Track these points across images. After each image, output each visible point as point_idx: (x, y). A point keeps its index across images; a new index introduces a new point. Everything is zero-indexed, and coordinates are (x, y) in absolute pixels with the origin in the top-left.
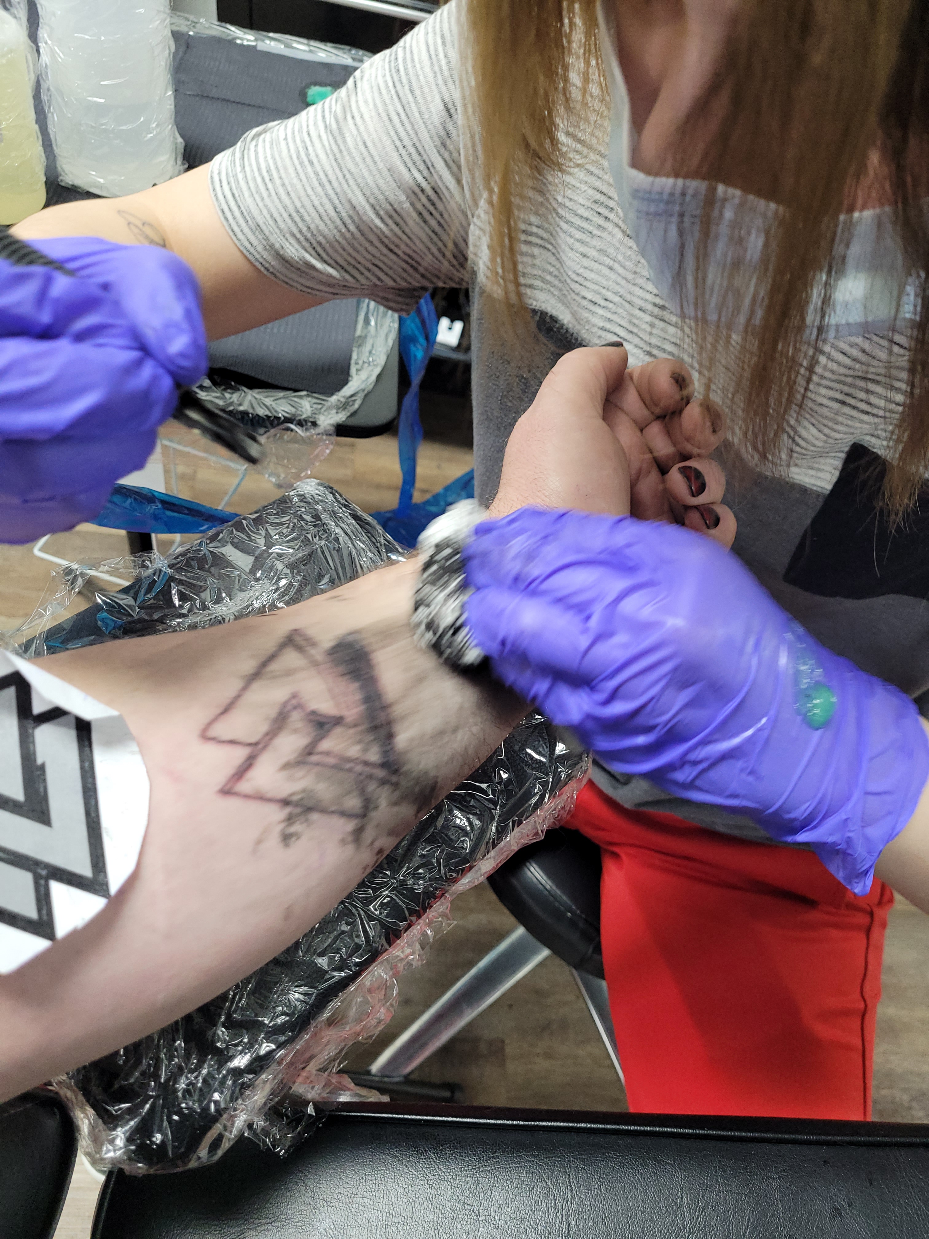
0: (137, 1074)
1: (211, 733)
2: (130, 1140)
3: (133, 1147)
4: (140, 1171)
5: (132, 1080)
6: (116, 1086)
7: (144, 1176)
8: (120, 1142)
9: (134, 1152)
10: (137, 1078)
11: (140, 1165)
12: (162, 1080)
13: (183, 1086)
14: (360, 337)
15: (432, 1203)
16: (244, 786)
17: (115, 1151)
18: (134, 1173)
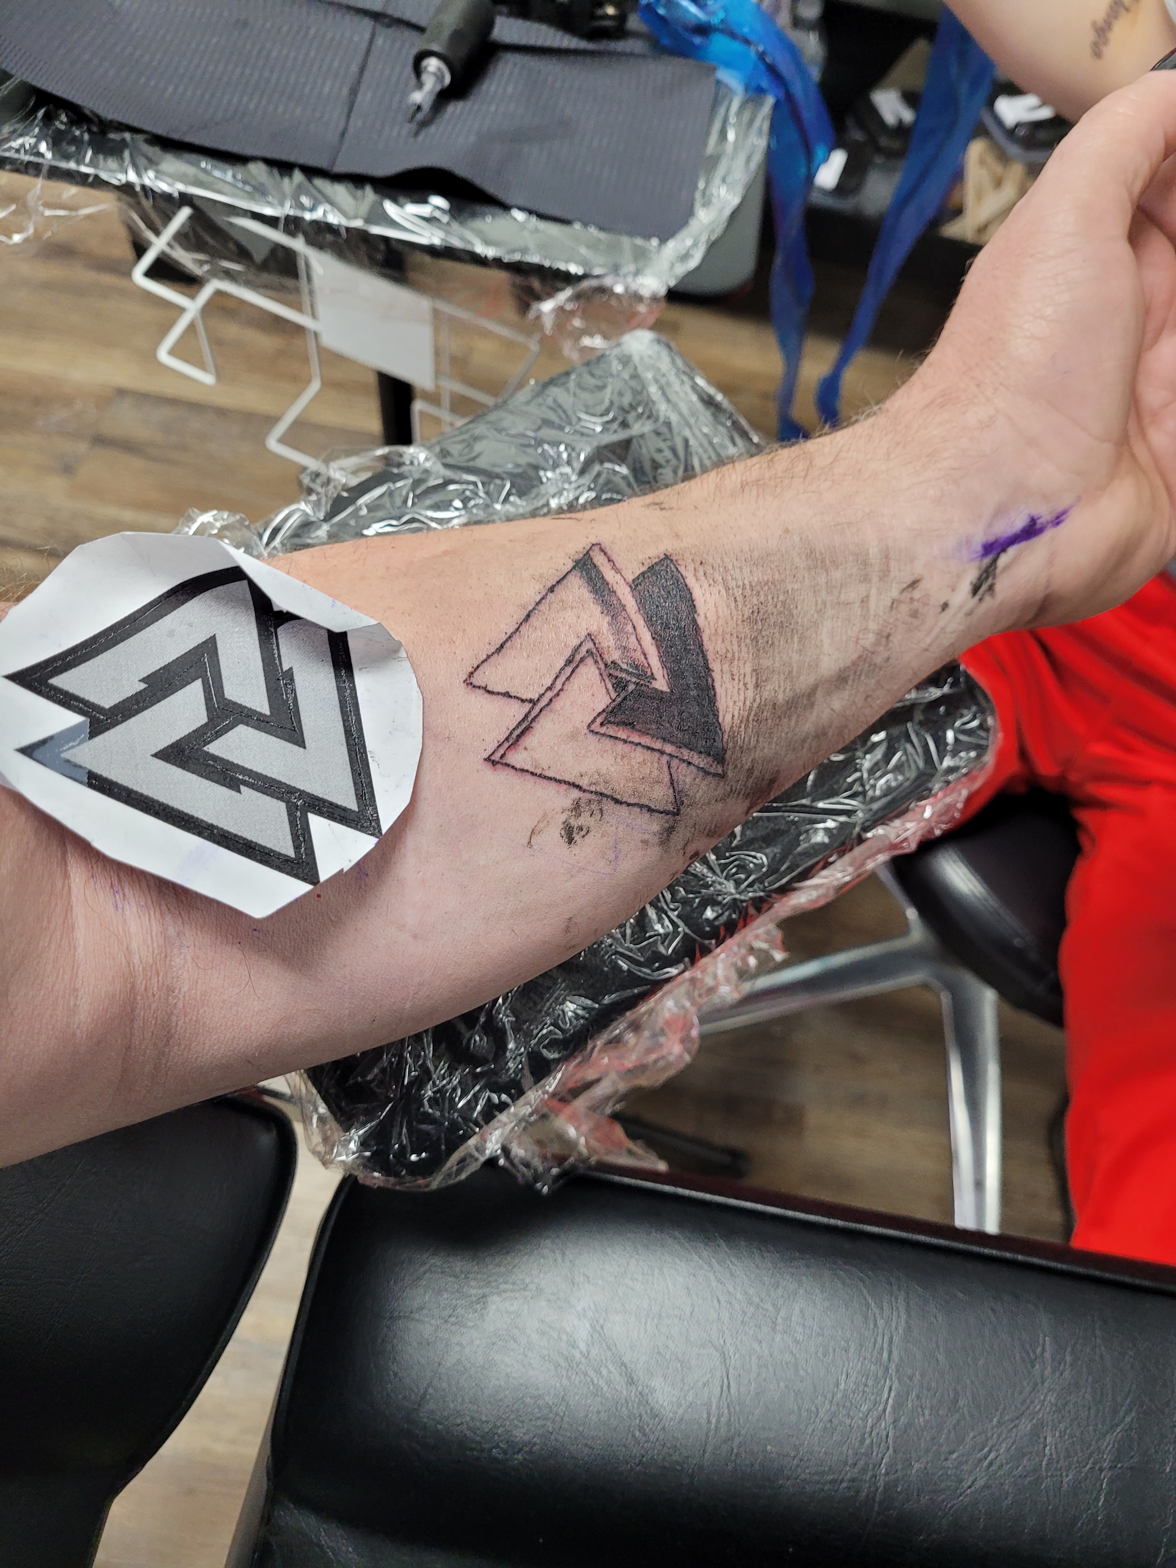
0: (376, 1070)
1: (477, 680)
2: (364, 1144)
3: (368, 1154)
4: (376, 1181)
5: (369, 1077)
6: (351, 1082)
7: (379, 1188)
8: (353, 1146)
9: (369, 1159)
10: (376, 1075)
11: (376, 1174)
12: (406, 1082)
13: (430, 1093)
14: (711, 156)
15: (719, 1301)
16: (517, 758)
17: (347, 1155)
18: (368, 1182)
